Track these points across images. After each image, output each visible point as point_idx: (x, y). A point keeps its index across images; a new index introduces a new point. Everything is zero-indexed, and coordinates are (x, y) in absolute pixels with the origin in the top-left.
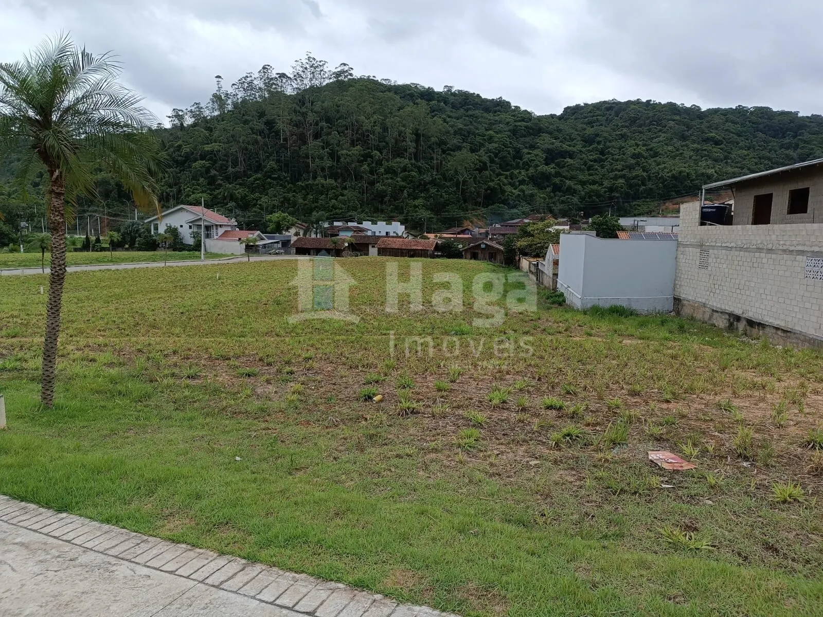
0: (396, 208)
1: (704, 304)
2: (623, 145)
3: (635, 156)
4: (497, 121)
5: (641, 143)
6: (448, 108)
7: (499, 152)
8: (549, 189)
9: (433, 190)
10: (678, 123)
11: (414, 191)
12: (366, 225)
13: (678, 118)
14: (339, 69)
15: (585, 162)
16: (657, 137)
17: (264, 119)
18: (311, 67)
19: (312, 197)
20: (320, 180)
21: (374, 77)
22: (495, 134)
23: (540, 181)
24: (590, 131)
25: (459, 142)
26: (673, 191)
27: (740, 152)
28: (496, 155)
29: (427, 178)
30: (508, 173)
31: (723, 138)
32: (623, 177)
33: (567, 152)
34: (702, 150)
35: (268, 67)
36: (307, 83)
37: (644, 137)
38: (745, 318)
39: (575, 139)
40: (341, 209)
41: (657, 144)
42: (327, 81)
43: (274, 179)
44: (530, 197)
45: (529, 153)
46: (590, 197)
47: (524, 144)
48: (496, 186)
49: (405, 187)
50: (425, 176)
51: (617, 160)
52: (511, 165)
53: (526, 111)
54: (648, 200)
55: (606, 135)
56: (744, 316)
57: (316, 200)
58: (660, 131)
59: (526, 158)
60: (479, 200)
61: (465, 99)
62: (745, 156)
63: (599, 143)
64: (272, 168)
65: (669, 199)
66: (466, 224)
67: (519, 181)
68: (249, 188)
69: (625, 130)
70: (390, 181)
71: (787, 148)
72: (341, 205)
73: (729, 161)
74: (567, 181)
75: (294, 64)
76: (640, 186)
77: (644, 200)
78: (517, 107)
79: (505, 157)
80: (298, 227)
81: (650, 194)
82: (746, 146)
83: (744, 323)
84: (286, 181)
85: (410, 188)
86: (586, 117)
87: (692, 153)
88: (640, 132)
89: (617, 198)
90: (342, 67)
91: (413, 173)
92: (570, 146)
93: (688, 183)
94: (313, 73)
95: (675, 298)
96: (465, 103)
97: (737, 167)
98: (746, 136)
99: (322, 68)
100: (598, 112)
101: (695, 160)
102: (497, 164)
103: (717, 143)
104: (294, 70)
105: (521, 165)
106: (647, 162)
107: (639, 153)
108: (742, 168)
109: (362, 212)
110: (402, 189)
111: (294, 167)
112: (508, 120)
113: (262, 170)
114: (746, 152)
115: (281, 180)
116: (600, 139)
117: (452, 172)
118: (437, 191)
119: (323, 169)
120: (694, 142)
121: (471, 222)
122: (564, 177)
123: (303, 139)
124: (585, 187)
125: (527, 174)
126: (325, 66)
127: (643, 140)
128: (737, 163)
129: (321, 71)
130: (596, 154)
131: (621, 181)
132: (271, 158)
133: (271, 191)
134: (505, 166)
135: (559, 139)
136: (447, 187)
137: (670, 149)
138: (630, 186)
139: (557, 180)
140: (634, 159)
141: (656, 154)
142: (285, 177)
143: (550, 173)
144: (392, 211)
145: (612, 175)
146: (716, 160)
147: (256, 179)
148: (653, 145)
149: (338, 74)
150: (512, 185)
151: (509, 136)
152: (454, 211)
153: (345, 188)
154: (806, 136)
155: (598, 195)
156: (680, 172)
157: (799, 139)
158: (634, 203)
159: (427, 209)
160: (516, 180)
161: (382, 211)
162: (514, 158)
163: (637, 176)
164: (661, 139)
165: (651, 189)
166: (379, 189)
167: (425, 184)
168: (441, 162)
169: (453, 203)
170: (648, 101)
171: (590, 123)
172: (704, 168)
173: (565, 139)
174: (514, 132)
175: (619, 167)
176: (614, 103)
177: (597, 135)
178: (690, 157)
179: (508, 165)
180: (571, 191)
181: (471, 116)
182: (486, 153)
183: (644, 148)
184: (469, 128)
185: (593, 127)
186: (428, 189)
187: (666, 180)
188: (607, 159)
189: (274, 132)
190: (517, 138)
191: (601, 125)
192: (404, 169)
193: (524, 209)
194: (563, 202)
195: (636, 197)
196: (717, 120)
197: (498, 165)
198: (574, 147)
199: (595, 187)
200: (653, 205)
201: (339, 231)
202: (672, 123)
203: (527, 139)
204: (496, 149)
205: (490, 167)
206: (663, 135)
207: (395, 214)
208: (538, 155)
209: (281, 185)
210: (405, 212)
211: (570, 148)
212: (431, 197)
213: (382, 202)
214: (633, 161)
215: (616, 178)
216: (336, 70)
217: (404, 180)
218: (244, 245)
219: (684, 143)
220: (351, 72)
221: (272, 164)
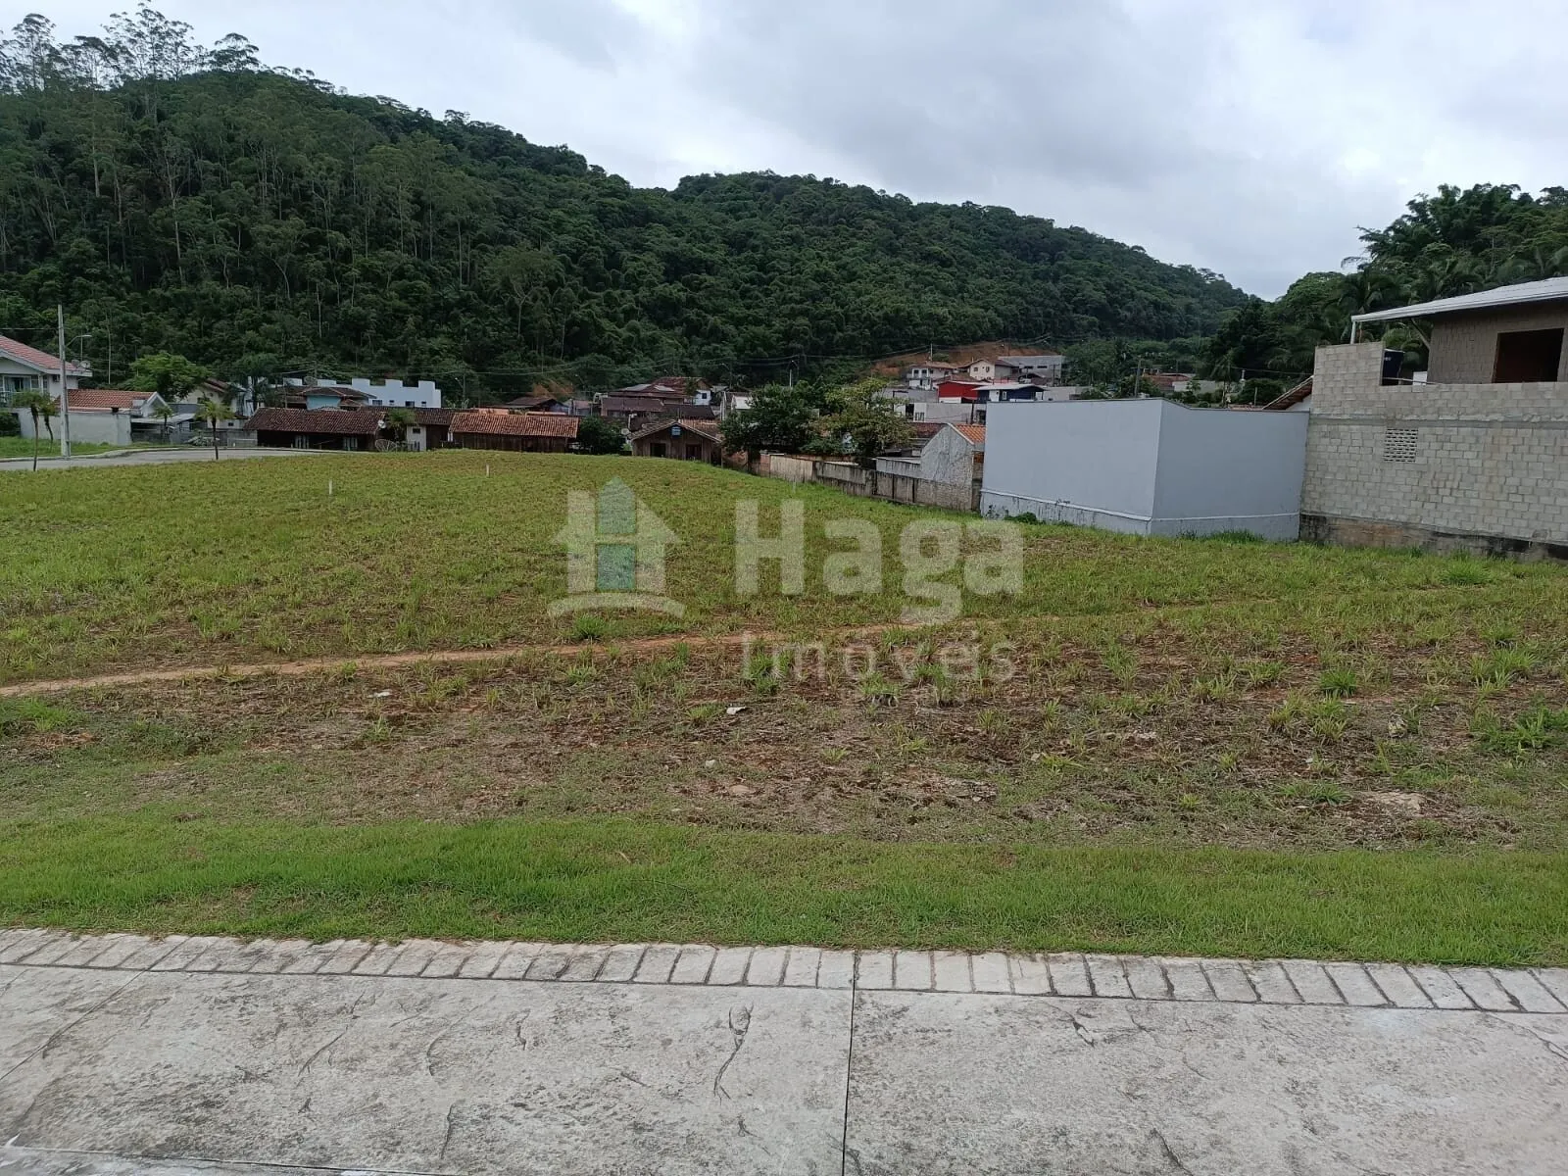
0: (391, 353)
1: (1406, 523)
2: (796, 255)
3: (820, 277)
4: (564, 191)
5: (825, 254)
6: (465, 158)
7: (580, 252)
8: (678, 330)
9: (466, 321)
10: (882, 222)
11: (425, 320)
12: (361, 385)
13: (877, 214)
14: (224, 46)
15: (735, 282)
16: (852, 245)
17: (43, 140)
18: (151, 33)
19: (195, 323)
20: (208, 285)
21: (308, 72)
22: (566, 217)
23: (663, 312)
24: (734, 226)
25: (502, 227)
26: (885, 343)
27: (983, 281)
28: (575, 258)
29: (450, 294)
30: (601, 294)
31: (954, 256)
32: (805, 313)
33: (701, 261)
34: (924, 274)
35: (40, 21)
36: (142, 67)
37: (829, 244)
38: (1540, 544)
39: (713, 238)
40: (271, 351)
41: (849, 260)
42: (193, 70)
43: (95, 278)
44: (648, 341)
45: (635, 259)
46: (753, 348)
47: (622, 239)
48: (586, 319)
49: (406, 312)
50: (445, 291)
51: (790, 283)
52: (605, 280)
53: (616, 177)
54: (848, 357)
55: (765, 234)
56: (1540, 540)
57: (205, 331)
58: (854, 235)
59: (631, 267)
60: (557, 343)
61: (495, 141)
62: (988, 288)
63: (755, 248)
64: (83, 253)
65: (879, 358)
66: (536, 392)
67: (624, 311)
68: (26, 295)
69: (797, 229)
70: (371, 296)
71: (1045, 279)
72: (269, 343)
73: (965, 295)
74: (709, 317)
75: (110, 22)
76: (834, 332)
77: (841, 356)
78: (598, 169)
79: (593, 262)
80: (205, 387)
81: (850, 346)
82: (987, 272)
83: (1540, 551)
84: (122, 284)
85: (416, 313)
86: (723, 200)
87: (909, 279)
88: (824, 236)
89: (799, 351)
90: (232, 43)
91: (422, 284)
92: (705, 250)
93: (909, 330)
94: (157, 46)
95: (1303, 517)
96: (497, 150)
97: (977, 306)
98: (984, 254)
99: (179, 39)
100: (745, 193)
101: (915, 290)
102: (578, 275)
103: (944, 263)
104: (109, 36)
105: (622, 279)
106: (840, 289)
107: (826, 273)
108: (987, 310)
109: (321, 358)
110: (399, 316)
111: (138, 252)
112: (585, 191)
113: (54, 254)
114: (989, 282)
115: (108, 280)
116: (757, 242)
117: (497, 285)
118: (476, 322)
119: (213, 262)
120: (909, 258)
121: (547, 387)
122: (700, 307)
123: (153, 193)
124: (742, 328)
125: (636, 299)
126: (187, 36)
127: (829, 249)
128: (977, 299)
129: (178, 44)
130: (753, 269)
131: (803, 321)
132: (77, 229)
133: (89, 306)
134: (593, 280)
135: (683, 234)
136: (493, 314)
137: (873, 268)
138: (819, 331)
139: (691, 314)
140: (818, 282)
141: (852, 277)
142: (120, 276)
143: (679, 300)
144: (380, 361)
145: (786, 308)
146: (945, 292)
147: (46, 276)
148: (845, 259)
149: (222, 57)
150: (612, 318)
151: (594, 223)
152: (513, 364)
153: (271, 307)
154: (1068, 262)
155: (768, 346)
156: (898, 311)
157: (1061, 266)
158: (827, 362)
159: (459, 358)
160: (619, 310)
161: (361, 359)
162: (608, 266)
163: (829, 313)
164: (858, 250)
165: (853, 337)
166: (350, 312)
167: (448, 307)
168: (472, 266)
169: (509, 348)
170: (828, 181)
171: (732, 211)
172: (931, 306)
173: (694, 235)
174: (602, 215)
175: (796, 296)
176: (770, 177)
177: (750, 234)
178: (907, 286)
179: (598, 278)
180: (717, 336)
181: (513, 176)
182: (555, 253)
183: (833, 263)
184: (516, 202)
185: (738, 219)
186: (456, 317)
187: (874, 324)
188: (771, 279)
189: (72, 171)
190: (607, 228)
191: (754, 216)
192: (400, 274)
193: (642, 365)
194: (708, 355)
195: (829, 351)
196: (940, 223)
197: (580, 278)
198: (712, 252)
199: (761, 330)
200: (856, 366)
201: (305, 397)
202: (871, 223)
203: (629, 232)
204: (571, 245)
205: (567, 280)
206: (860, 243)
207: (389, 366)
208: (650, 263)
209: (111, 293)
210: (411, 360)
211: (708, 255)
212: (463, 333)
213: (357, 341)
214: (816, 287)
215: (793, 315)
216: (218, 48)
217: (403, 294)
218: (126, 424)
219: (894, 260)
220: (255, 55)
221: (79, 243)
